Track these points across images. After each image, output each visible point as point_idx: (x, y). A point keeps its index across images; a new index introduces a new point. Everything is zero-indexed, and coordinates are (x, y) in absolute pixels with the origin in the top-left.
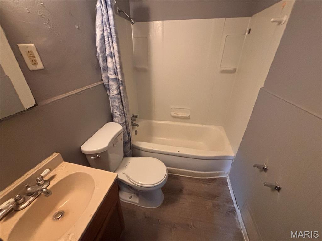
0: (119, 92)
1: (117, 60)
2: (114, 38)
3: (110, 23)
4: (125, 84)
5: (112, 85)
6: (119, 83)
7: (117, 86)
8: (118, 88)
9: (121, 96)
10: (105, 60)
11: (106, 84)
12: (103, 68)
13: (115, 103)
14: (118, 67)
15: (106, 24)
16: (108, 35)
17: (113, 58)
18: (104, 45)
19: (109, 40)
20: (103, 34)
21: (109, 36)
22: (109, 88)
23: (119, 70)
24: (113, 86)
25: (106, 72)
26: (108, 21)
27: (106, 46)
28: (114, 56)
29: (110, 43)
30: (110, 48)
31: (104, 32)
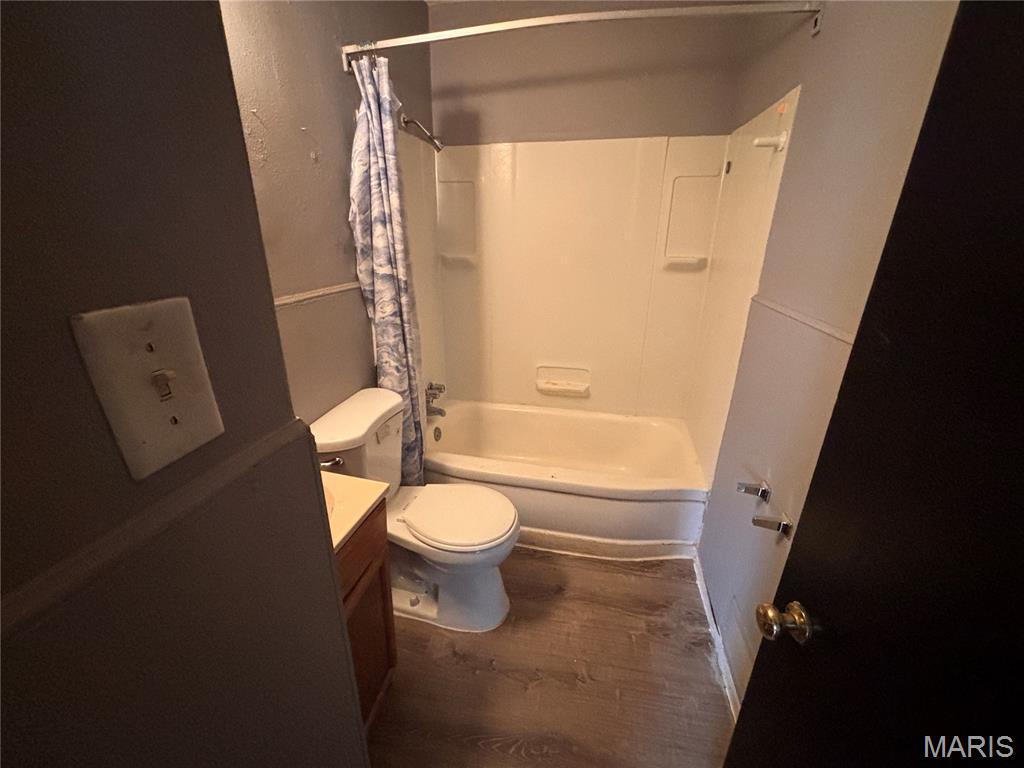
0: (397, 309)
1: (398, 230)
2: (393, 181)
3: (386, 148)
4: (413, 293)
5: (381, 292)
6: (400, 288)
7: (394, 293)
8: (397, 300)
9: (402, 320)
10: (368, 230)
11: (367, 288)
12: (362, 250)
13: (386, 338)
14: (399, 247)
15: (375, 150)
16: (379, 174)
17: (388, 226)
18: (368, 197)
19: (380, 185)
20: (368, 171)
21: (382, 177)
22: (373, 300)
23: (400, 256)
24: (385, 293)
25: (369, 258)
26: (382, 143)
27: (373, 199)
28: (391, 223)
29: (384, 191)
30: (383, 202)
31: (370, 167)
